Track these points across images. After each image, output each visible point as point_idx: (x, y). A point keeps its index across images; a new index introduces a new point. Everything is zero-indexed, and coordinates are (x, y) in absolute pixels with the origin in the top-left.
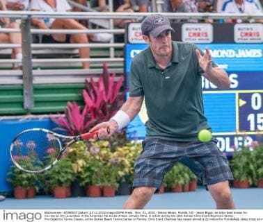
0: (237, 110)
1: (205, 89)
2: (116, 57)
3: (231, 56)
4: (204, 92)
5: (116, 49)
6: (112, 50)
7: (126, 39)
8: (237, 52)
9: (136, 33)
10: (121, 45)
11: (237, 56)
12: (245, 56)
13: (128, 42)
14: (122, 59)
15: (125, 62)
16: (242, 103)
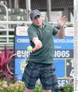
0: (66, 67)
1: (55, 58)
2: (9, 42)
3: (63, 42)
4: (54, 59)
5: (10, 38)
6: (8, 39)
7: (15, 34)
8: (66, 40)
9: (20, 31)
10: (13, 36)
11: (66, 42)
12: (70, 42)
13: (16, 35)
14: (13, 43)
15: (14, 44)
16: (68, 64)
